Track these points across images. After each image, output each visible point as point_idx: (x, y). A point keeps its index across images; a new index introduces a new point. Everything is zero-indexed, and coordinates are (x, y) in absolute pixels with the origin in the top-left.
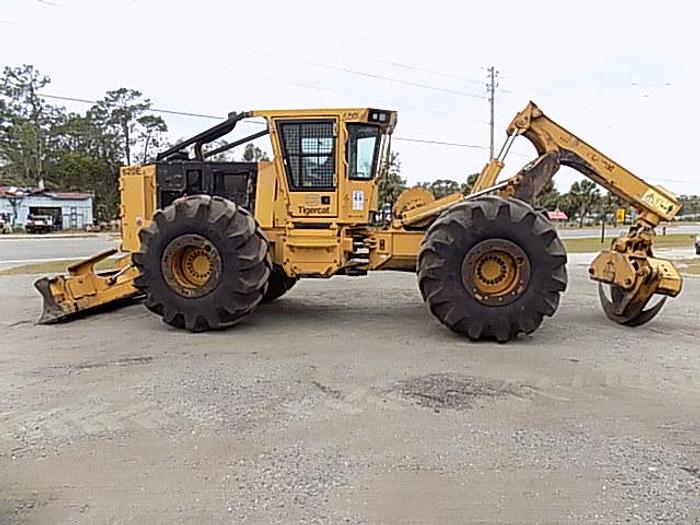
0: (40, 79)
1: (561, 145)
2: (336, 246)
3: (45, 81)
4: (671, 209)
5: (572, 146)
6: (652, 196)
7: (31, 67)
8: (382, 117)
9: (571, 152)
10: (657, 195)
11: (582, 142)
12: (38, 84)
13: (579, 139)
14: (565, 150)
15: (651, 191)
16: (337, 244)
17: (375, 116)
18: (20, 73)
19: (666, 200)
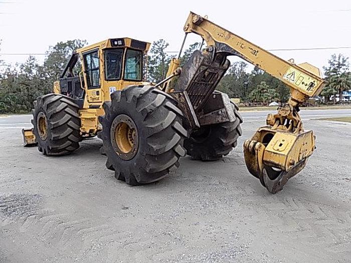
0: (165, 44)
1: (216, 40)
2: (95, 118)
3: (167, 45)
4: (312, 85)
5: (226, 40)
6: (293, 74)
7: (162, 40)
8: (120, 43)
9: (224, 44)
10: (297, 73)
11: (233, 34)
12: (164, 47)
13: (230, 33)
14: (220, 43)
15: (292, 70)
16: (95, 116)
17: (116, 43)
18: (158, 43)
19: (308, 77)
